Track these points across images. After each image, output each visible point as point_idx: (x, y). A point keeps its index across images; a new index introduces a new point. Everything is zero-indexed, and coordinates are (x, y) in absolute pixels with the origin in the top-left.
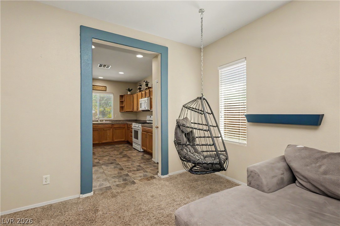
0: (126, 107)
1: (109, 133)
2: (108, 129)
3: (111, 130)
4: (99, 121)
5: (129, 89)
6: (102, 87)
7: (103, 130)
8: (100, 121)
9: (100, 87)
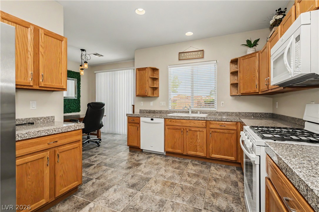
0: (241, 84)
1: (201, 137)
2: (197, 129)
3: (205, 132)
4: (190, 112)
5: (249, 42)
6: (196, 53)
7: (190, 130)
8: (192, 112)
9: (194, 53)
